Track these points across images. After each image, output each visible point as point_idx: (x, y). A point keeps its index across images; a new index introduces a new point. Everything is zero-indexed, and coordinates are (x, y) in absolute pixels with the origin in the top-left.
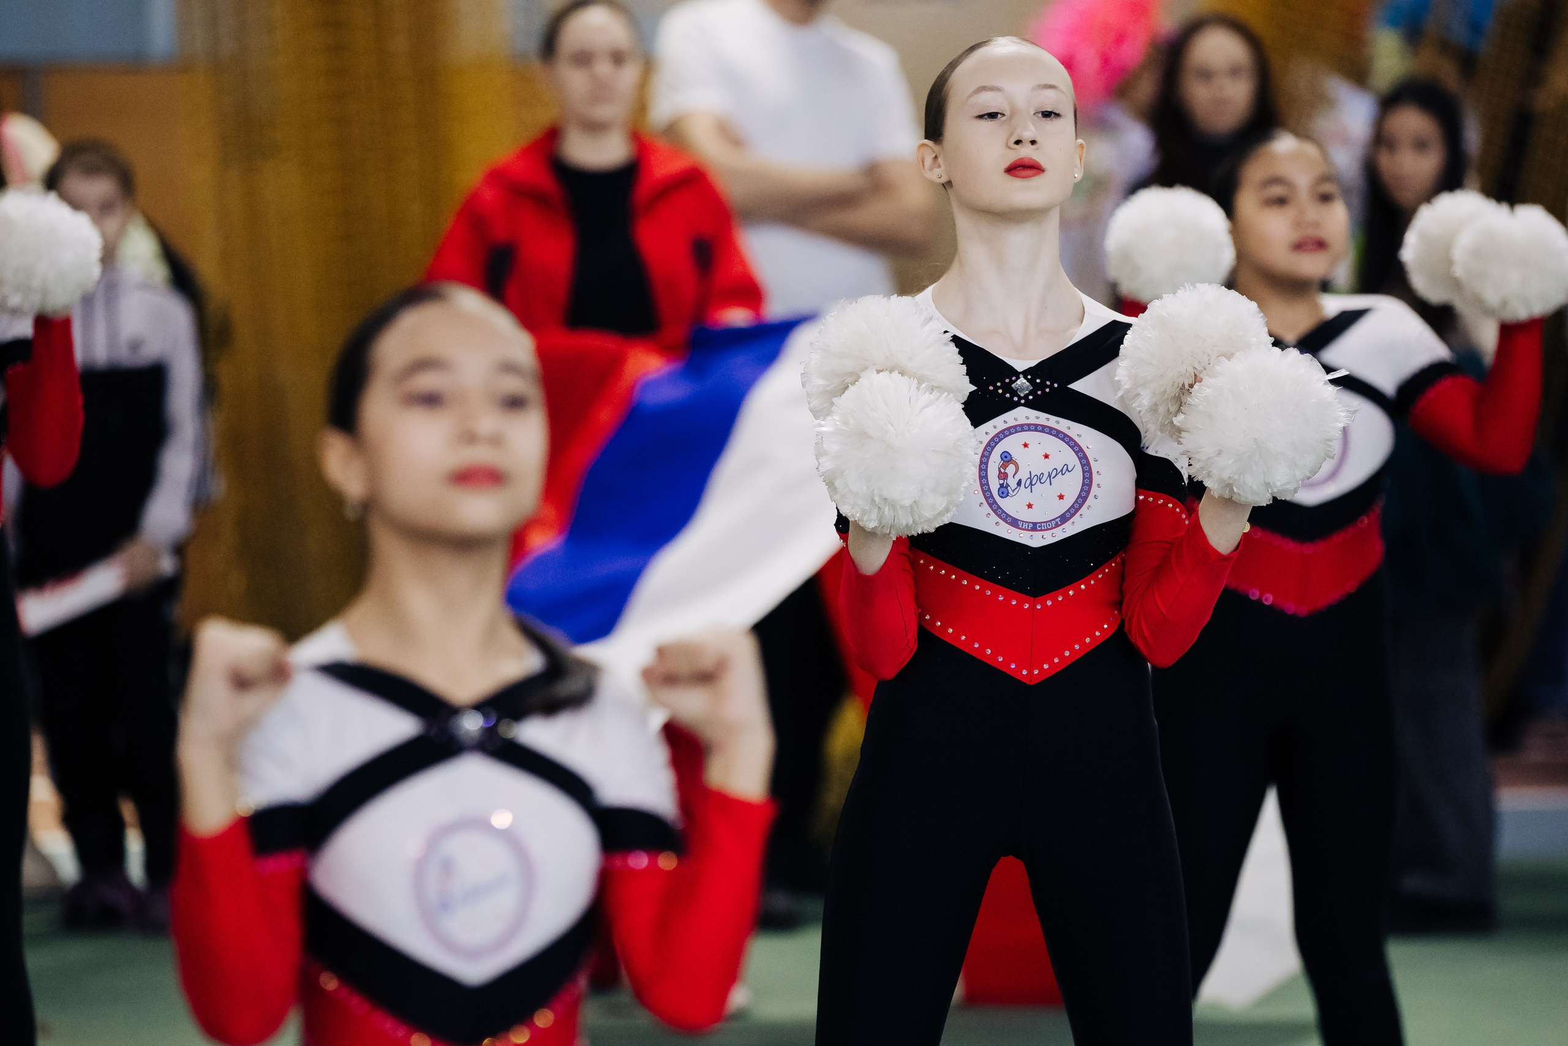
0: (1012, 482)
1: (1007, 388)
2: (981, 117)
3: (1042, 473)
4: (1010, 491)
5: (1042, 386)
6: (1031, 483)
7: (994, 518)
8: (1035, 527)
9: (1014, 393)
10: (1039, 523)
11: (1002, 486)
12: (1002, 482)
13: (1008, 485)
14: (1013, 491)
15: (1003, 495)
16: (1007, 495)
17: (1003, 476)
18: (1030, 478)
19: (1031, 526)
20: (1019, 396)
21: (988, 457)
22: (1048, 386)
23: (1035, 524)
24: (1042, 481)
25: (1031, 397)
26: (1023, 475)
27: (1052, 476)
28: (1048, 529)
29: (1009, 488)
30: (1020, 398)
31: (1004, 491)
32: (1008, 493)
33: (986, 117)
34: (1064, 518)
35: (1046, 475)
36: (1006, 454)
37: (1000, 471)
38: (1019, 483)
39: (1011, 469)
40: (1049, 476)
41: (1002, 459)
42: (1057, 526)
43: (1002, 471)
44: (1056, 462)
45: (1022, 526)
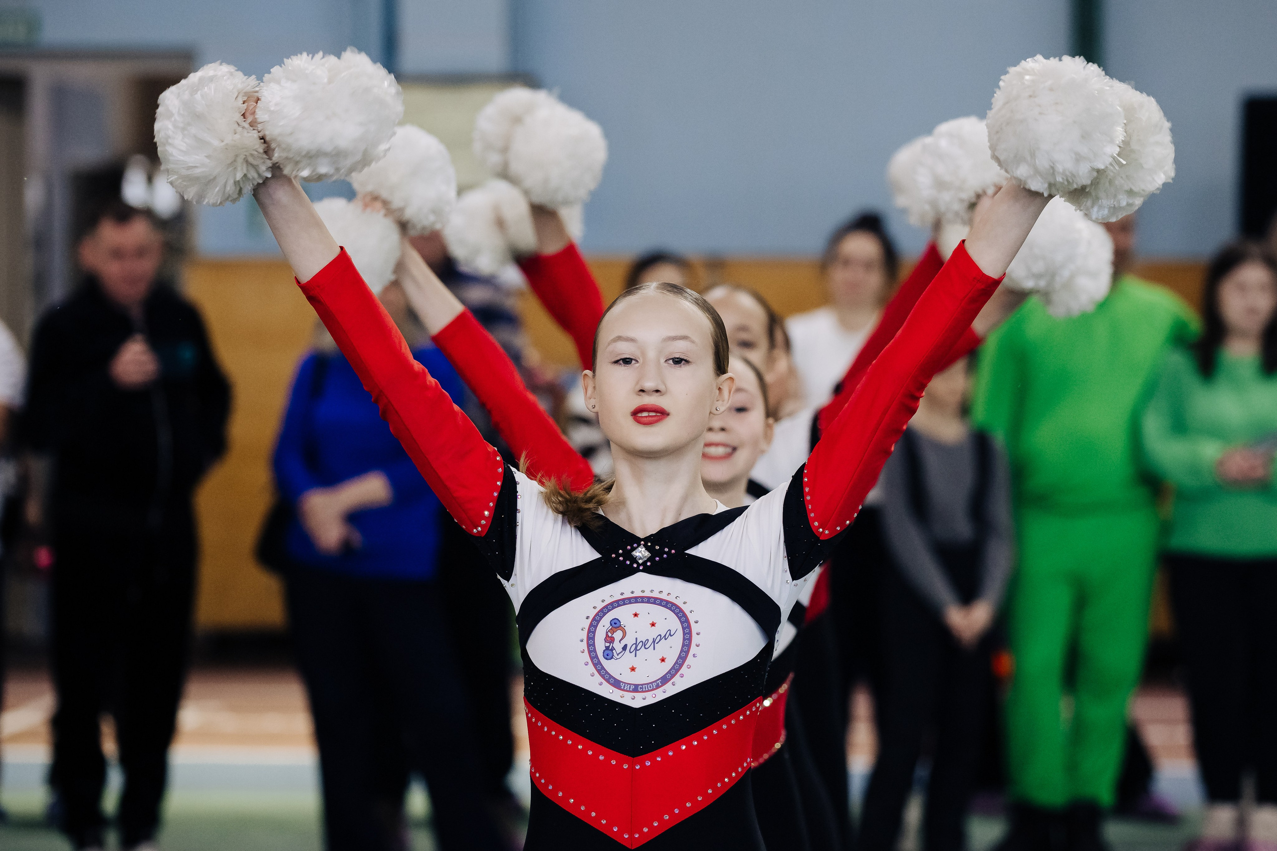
0: (618, 646)
1: (628, 555)
2: (616, 362)
3: (648, 640)
4: (615, 654)
5: (661, 552)
6: (636, 648)
7: (598, 678)
8: (636, 689)
9: (634, 560)
10: (640, 685)
11: (607, 648)
12: (608, 645)
13: (613, 649)
14: (618, 655)
15: (608, 657)
16: (612, 658)
17: (610, 639)
18: (636, 644)
19: (632, 687)
20: (638, 563)
21: (598, 622)
22: (666, 553)
23: (636, 686)
24: (647, 647)
25: (649, 564)
26: (629, 641)
27: (656, 642)
28: (649, 691)
29: (614, 651)
30: (639, 565)
31: (609, 653)
32: (613, 655)
33: (621, 362)
34: (665, 680)
35: (651, 641)
36: (616, 621)
37: (607, 635)
38: (625, 648)
39: (618, 635)
40: (654, 641)
41: (611, 625)
42: (658, 687)
43: (610, 635)
44: (661, 629)
45: (624, 687)
